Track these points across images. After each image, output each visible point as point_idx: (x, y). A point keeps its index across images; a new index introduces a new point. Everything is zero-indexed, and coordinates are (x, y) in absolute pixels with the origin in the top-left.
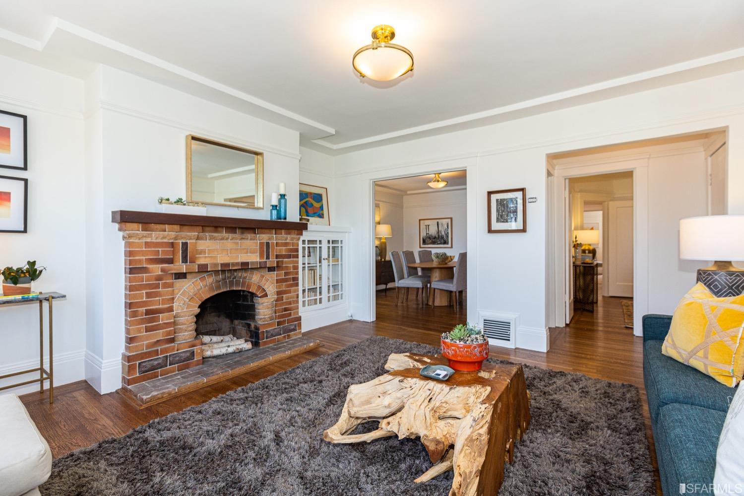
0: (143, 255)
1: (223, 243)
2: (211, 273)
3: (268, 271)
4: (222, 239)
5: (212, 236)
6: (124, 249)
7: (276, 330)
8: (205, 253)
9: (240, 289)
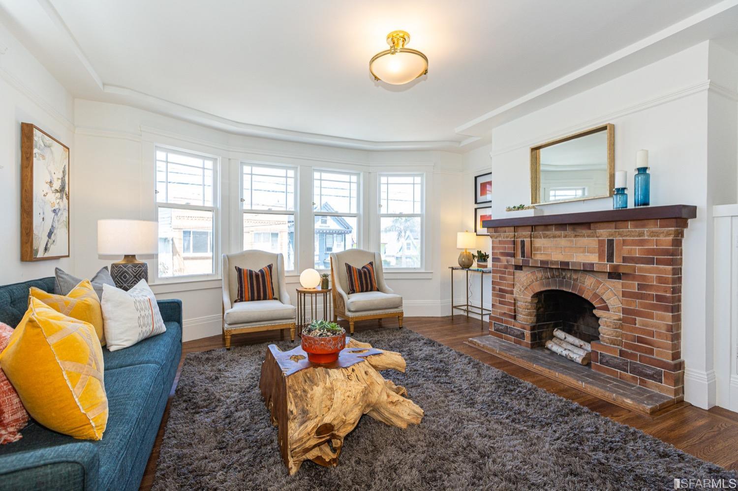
0: (498, 250)
1: (557, 241)
2: (540, 269)
3: (609, 278)
4: (554, 237)
5: (545, 234)
6: (491, 245)
7: (616, 360)
8: (541, 250)
9: (570, 291)
